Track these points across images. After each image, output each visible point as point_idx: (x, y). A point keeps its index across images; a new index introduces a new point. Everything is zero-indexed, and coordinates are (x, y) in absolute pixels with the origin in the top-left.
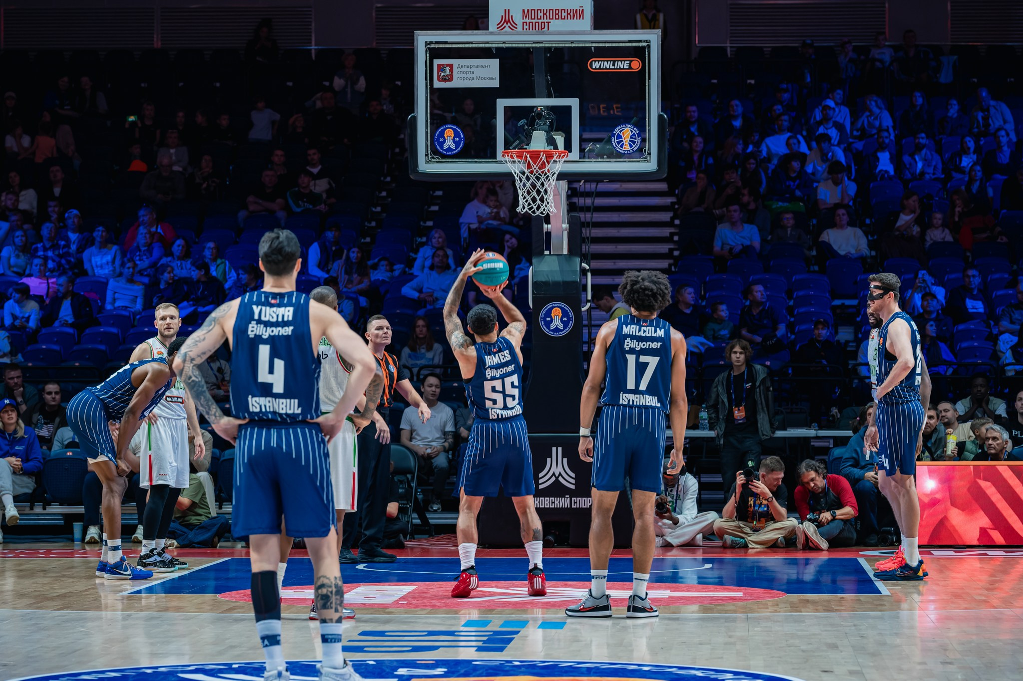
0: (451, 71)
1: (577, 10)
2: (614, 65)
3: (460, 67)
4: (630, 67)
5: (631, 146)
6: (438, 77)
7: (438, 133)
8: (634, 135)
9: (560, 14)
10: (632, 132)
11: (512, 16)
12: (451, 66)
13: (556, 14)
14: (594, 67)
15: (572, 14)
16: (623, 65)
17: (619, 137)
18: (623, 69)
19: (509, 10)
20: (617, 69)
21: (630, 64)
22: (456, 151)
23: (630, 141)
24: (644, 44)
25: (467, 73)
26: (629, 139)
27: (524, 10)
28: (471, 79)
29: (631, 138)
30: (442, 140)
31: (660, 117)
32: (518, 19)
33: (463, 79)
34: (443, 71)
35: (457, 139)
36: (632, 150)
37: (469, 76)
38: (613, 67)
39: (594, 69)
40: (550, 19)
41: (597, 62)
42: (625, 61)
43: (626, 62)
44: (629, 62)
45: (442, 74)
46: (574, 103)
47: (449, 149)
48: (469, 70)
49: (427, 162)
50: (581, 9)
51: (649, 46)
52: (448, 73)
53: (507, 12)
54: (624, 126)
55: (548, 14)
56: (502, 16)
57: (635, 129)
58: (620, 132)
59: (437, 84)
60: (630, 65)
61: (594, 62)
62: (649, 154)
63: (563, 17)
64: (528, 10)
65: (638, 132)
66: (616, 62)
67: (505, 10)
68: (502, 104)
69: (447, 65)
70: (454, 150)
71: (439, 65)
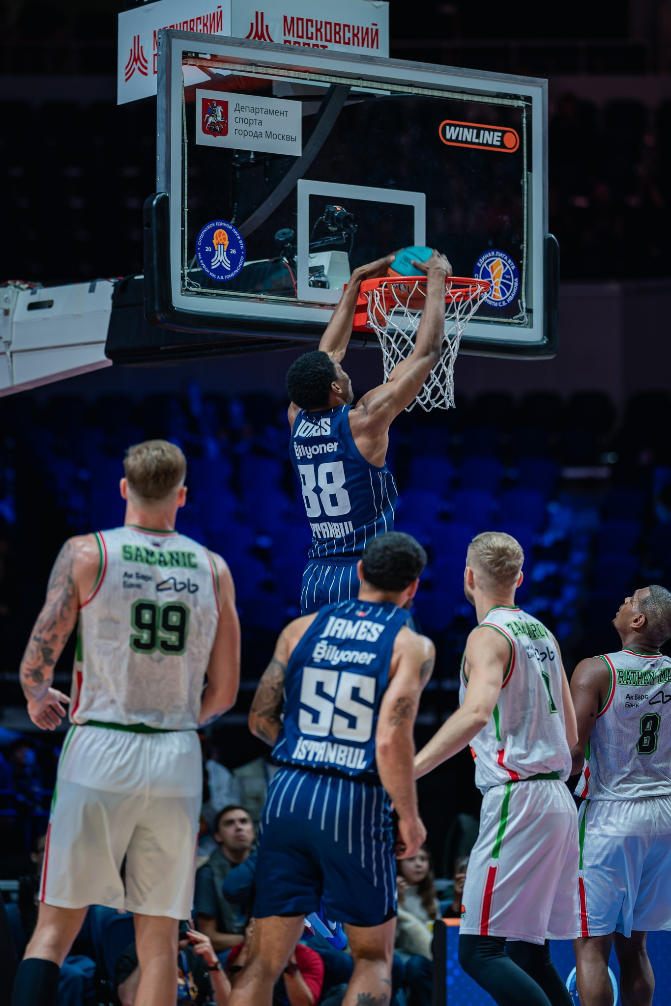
0: (225, 114)
1: (367, 29)
2: (478, 137)
3: (239, 108)
4: (503, 145)
5: (504, 294)
6: (204, 123)
7: (202, 236)
8: (508, 273)
9: (341, 33)
10: (505, 266)
11: (267, 26)
12: (224, 105)
13: (336, 33)
14: (448, 137)
15: (360, 36)
16: (491, 138)
17: (486, 274)
18: (492, 145)
19: (262, 14)
20: (482, 144)
21: (502, 137)
22: (232, 275)
23: (502, 283)
24: (521, 103)
25: (250, 122)
26: (501, 280)
27: (285, 18)
28: (257, 135)
29: (504, 278)
30: (208, 249)
31: (548, 243)
32: (277, 34)
33: (245, 133)
34: (213, 113)
35: (233, 251)
36: (505, 300)
37: (255, 128)
38: (477, 141)
39: (447, 140)
40: (326, 40)
41: (453, 128)
42: (494, 131)
43: (497, 134)
44: (500, 134)
45: (211, 119)
46: (417, 200)
47: (221, 270)
48: (252, 116)
49: (185, 291)
50: (374, 28)
51: (529, 109)
52: (219, 119)
53: (260, 17)
54: (493, 253)
55: (323, 30)
56: (252, 24)
57: (510, 261)
58: (488, 264)
59: (203, 139)
60: (502, 141)
61: (448, 127)
62: (530, 311)
63: (347, 41)
64: (292, 18)
65: (513, 267)
66: (482, 132)
67: (257, 13)
68: (307, 188)
69: (220, 103)
70: (229, 273)
71: (205, 101)
